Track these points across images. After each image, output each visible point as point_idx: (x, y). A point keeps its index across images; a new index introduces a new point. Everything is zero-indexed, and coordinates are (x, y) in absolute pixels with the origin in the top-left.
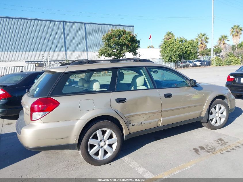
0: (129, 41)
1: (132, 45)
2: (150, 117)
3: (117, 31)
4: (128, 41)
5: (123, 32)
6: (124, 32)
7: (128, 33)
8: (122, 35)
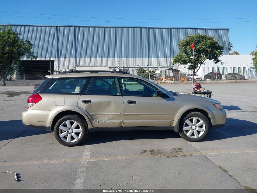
0: (209, 48)
1: (212, 51)
2: (113, 117)
3: (197, 36)
4: (207, 47)
5: (202, 37)
6: (204, 38)
7: (209, 39)
8: (201, 41)
